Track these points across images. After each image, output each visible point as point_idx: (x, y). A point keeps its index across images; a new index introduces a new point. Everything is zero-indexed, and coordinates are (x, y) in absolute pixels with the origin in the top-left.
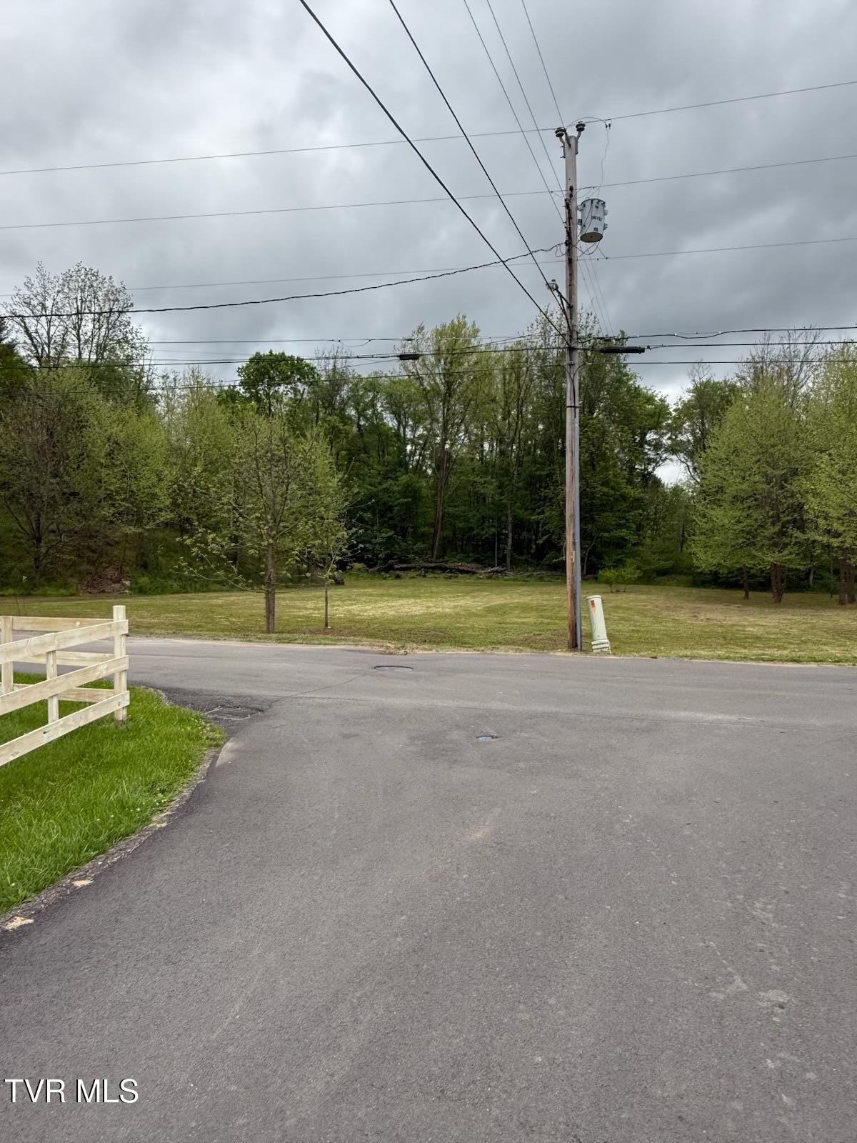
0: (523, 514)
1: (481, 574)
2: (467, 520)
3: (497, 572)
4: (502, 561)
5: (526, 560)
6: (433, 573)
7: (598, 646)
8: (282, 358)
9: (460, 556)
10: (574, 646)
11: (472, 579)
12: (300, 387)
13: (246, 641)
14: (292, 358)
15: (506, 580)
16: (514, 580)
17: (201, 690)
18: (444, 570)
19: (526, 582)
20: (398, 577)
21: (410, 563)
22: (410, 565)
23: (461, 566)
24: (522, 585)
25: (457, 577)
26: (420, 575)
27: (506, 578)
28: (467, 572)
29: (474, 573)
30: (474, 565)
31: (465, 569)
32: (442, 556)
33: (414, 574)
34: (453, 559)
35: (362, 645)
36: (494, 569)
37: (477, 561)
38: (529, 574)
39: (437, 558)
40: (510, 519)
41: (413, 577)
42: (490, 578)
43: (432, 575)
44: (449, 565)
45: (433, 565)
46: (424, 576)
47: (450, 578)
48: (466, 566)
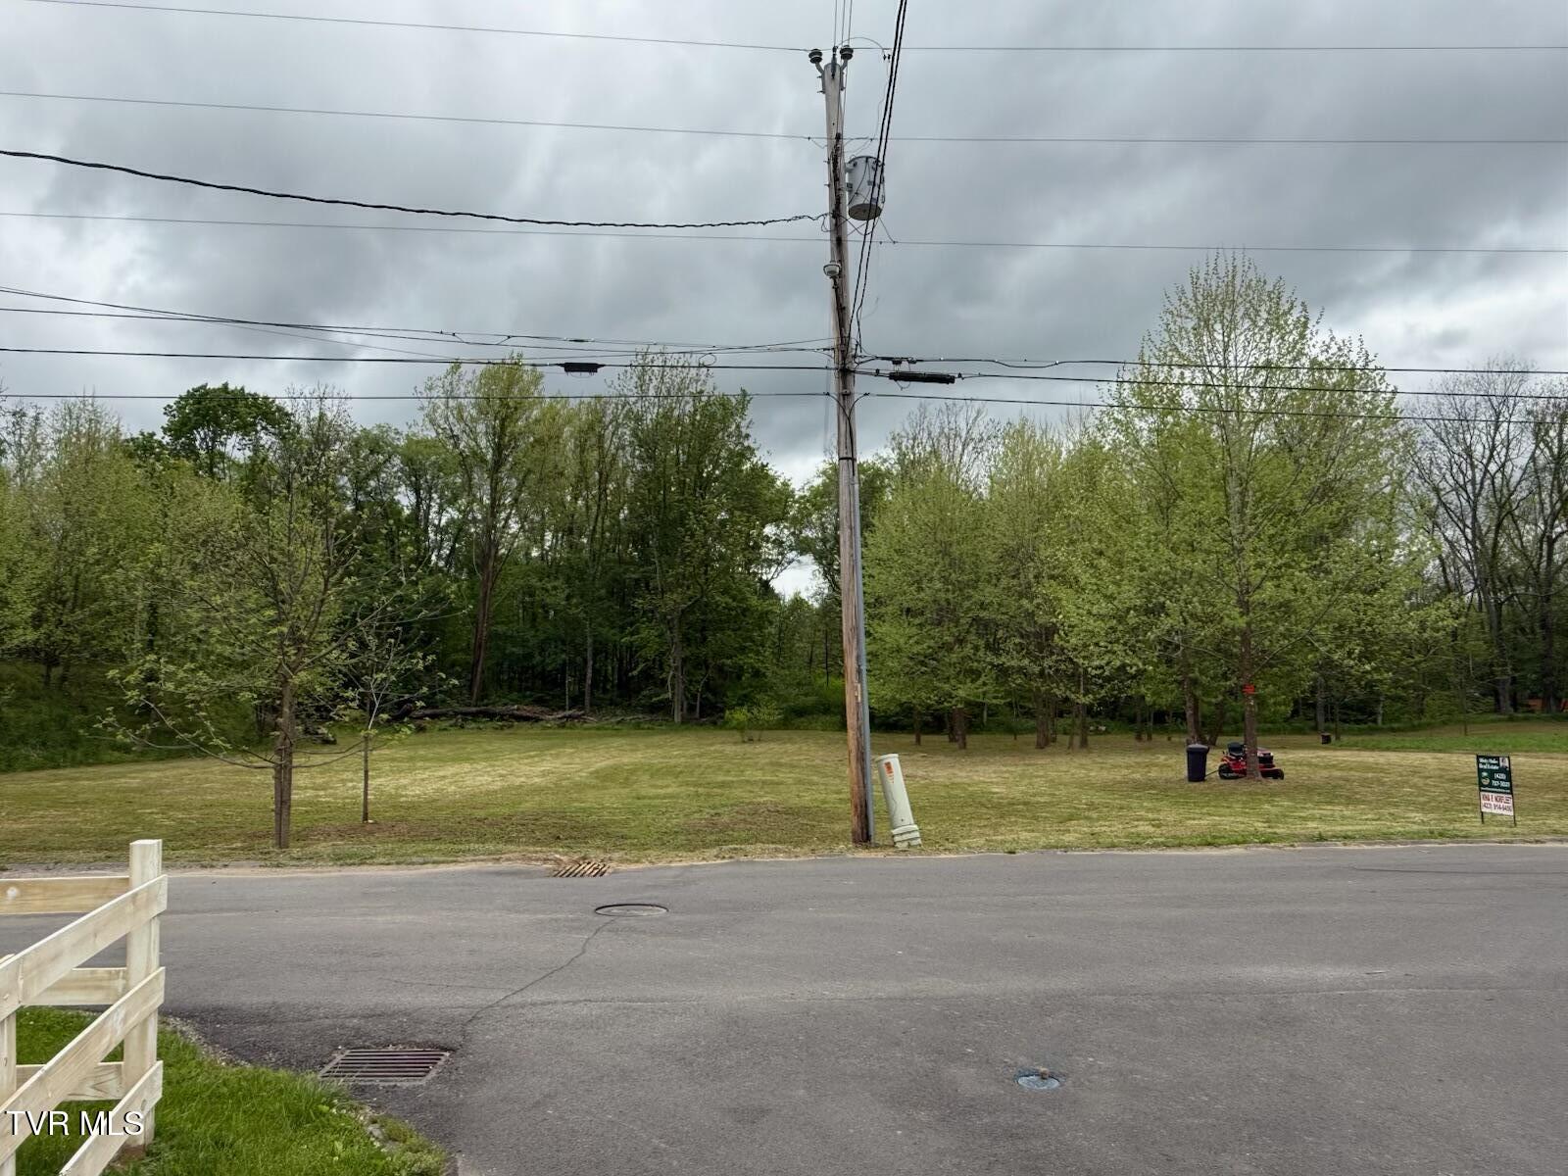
0: (607, 632)
1: (548, 721)
2: (524, 643)
3: (570, 717)
4: (577, 701)
5: (611, 700)
6: (475, 722)
7: (905, 837)
8: (239, 396)
9: (515, 695)
10: (864, 837)
11: (536, 729)
12: (266, 439)
13: (272, 866)
14: (255, 397)
15: (586, 729)
16: (598, 729)
17: (277, 1007)
18: (491, 716)
19: (616, 732)
20: (421, 729)
21: (437, 707)
22: (438, 711)
23: (518, 709)
24: (612, 736)
25: (512, 726)
26: (455, 725)
27: (585, 725)
28: (527, 719)
29: (537, 720)
30: (538, 709)
31: (524, 714)
32: (486, 697)
33: (445, 724)
34: (504, 701)
35: (508, 860)
36: (568, 713)
37: (539, 702)
38: (619, 719)
39: (477, 700)
40: (590, 640)
41: (445, 729)
42: (563, 726)
43: (474, 725)
44: (499, 709)
45: (474, 709)
46: (462, 727)
47: (502, 728)
48: (527, 710)
